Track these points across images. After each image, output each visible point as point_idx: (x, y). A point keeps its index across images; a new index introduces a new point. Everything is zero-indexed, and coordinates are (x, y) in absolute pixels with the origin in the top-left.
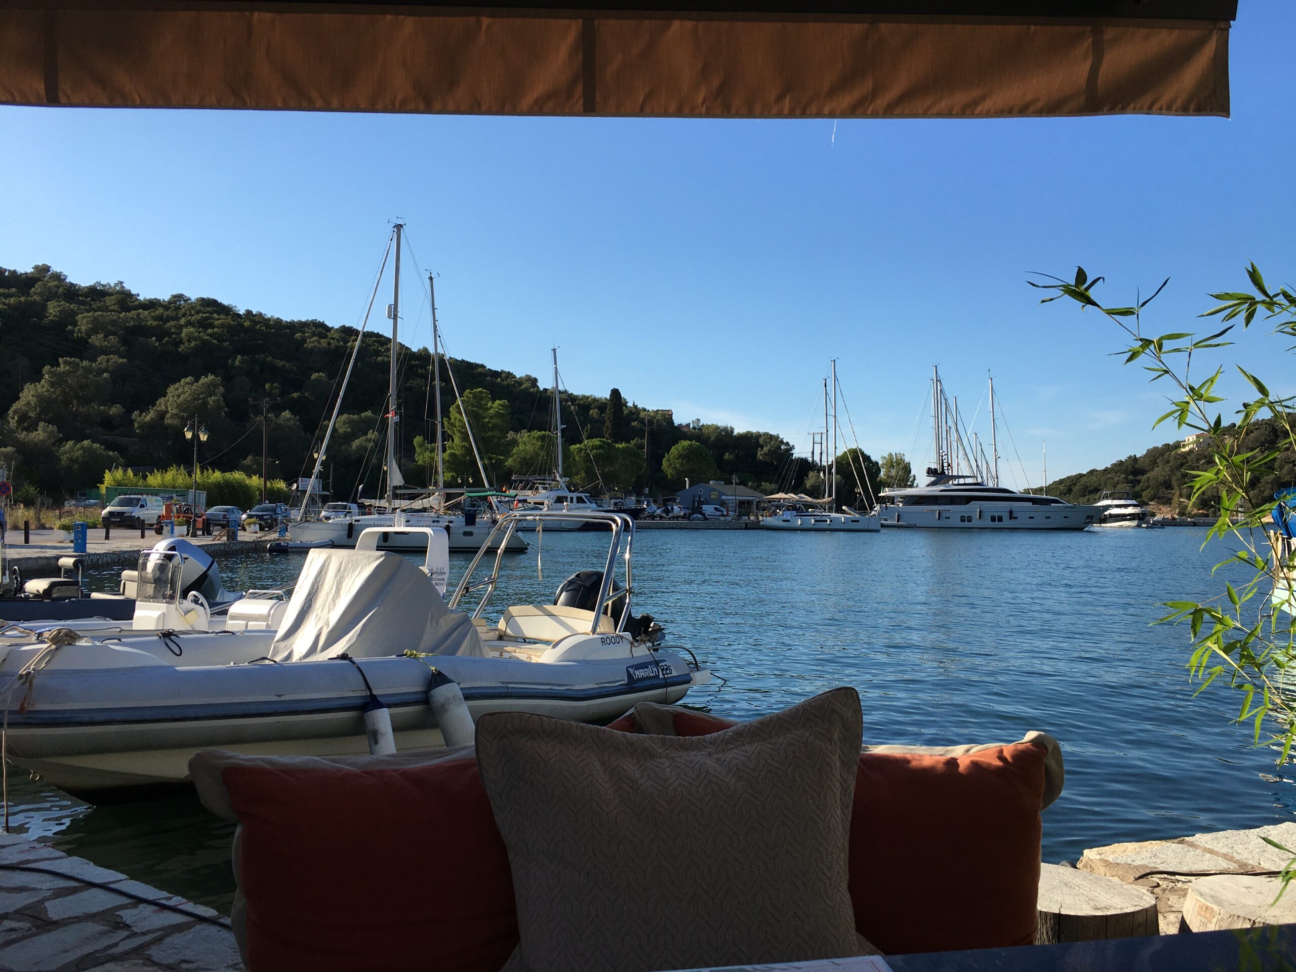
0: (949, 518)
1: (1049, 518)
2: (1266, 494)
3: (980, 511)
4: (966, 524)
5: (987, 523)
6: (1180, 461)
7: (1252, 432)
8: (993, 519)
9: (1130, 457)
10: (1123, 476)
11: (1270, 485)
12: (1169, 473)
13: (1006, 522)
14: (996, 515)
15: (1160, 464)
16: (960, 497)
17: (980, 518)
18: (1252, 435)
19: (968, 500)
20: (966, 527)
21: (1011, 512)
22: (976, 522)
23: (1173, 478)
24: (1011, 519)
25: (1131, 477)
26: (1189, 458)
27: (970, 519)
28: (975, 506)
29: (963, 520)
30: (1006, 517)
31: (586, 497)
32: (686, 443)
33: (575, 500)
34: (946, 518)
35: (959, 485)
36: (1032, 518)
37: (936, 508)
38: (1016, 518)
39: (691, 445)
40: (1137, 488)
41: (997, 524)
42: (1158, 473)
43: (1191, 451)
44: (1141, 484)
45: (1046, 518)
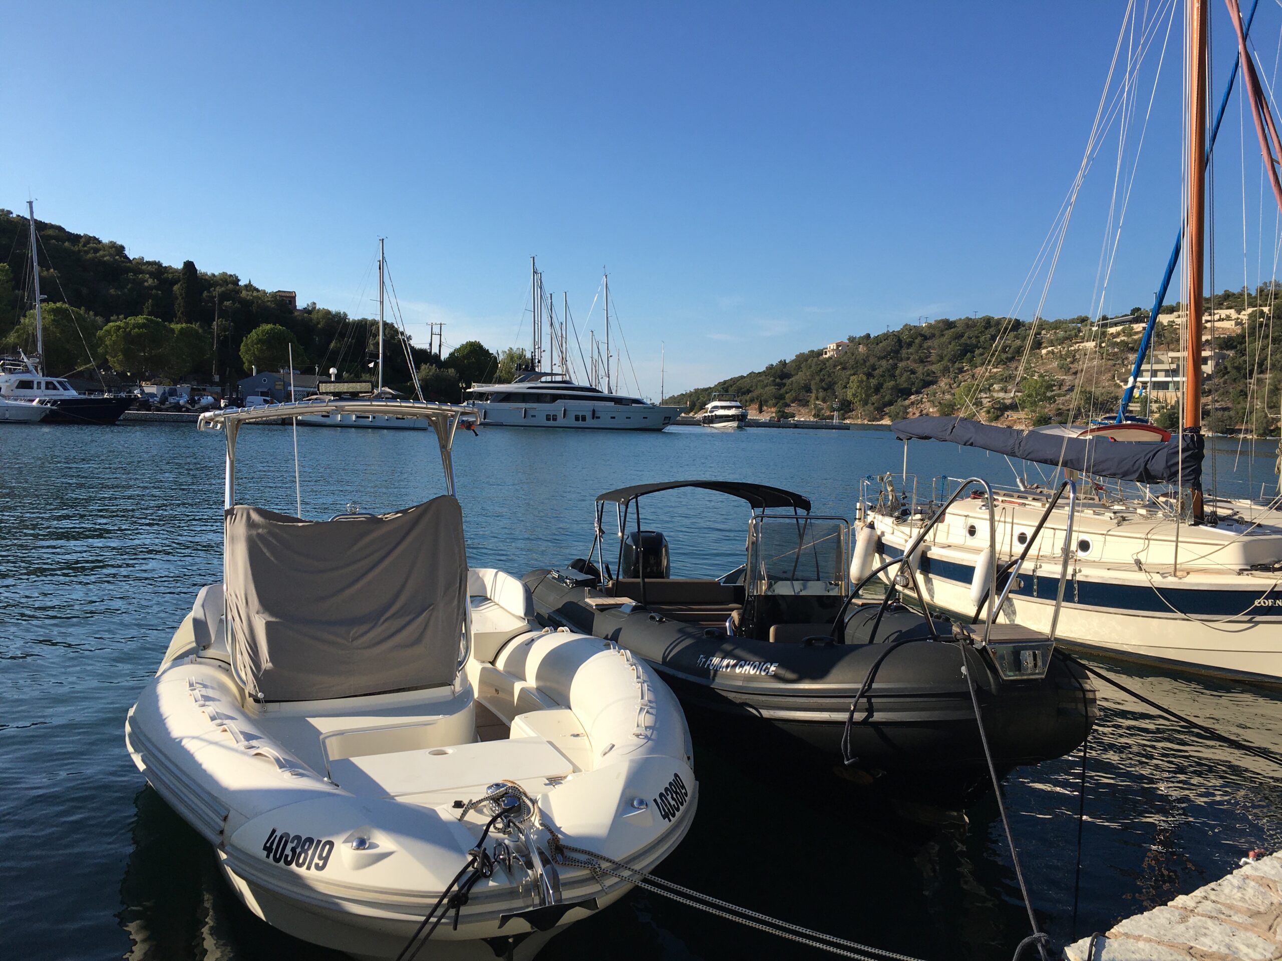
0: (534, 416)
1: (630, 418)
2: (887, 398)
3: (565, 410)
4: (551, 423)
5: (572, 422)
6: (819, 367)
7: (881, 342)
8: (577, 418)
9: (781, 362)
10: (772, 379)
11: (890, 391)
12: (809, 377)
13: (590, 422)
14: (580, 414)
15: (804, 369)
16: (546, 394)
17: (564, 417)
18: (881, 345)
19: (555, 398)
20: (551, 427)
21: (594, 411)
22: (561, 421)
23: (813, 383)
24: (593, 418)
25: (778, 380)
26: (828, 364)
27: (555, 419)
28: (560, 404)
29: (548, 419)
30: (589, 415)
31: (59, 382)
32: (269, 327)
33: (43, 386)
34: (532, 416)
35: (546, 382)
36: (614, 418)
37: (523, 405)
38: (599, 418)
39: (272, 329)
40: (783, 391)
41: (580, 424)
42: (800, 378)
43: (830, 358)
44: (786, 387)
45: (627, 418)
